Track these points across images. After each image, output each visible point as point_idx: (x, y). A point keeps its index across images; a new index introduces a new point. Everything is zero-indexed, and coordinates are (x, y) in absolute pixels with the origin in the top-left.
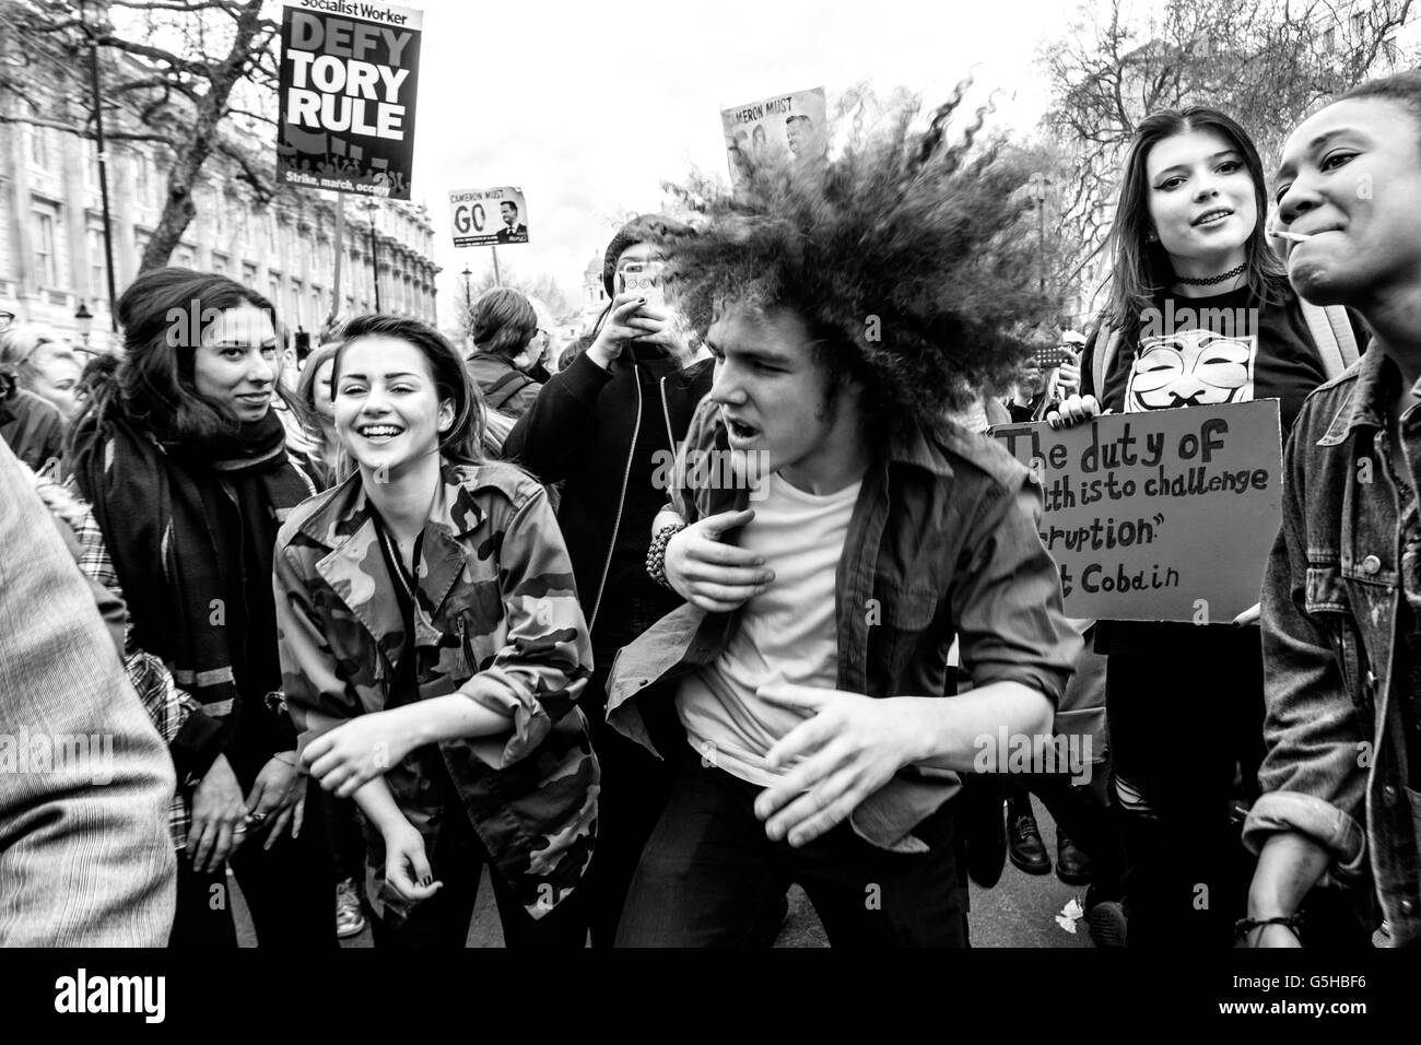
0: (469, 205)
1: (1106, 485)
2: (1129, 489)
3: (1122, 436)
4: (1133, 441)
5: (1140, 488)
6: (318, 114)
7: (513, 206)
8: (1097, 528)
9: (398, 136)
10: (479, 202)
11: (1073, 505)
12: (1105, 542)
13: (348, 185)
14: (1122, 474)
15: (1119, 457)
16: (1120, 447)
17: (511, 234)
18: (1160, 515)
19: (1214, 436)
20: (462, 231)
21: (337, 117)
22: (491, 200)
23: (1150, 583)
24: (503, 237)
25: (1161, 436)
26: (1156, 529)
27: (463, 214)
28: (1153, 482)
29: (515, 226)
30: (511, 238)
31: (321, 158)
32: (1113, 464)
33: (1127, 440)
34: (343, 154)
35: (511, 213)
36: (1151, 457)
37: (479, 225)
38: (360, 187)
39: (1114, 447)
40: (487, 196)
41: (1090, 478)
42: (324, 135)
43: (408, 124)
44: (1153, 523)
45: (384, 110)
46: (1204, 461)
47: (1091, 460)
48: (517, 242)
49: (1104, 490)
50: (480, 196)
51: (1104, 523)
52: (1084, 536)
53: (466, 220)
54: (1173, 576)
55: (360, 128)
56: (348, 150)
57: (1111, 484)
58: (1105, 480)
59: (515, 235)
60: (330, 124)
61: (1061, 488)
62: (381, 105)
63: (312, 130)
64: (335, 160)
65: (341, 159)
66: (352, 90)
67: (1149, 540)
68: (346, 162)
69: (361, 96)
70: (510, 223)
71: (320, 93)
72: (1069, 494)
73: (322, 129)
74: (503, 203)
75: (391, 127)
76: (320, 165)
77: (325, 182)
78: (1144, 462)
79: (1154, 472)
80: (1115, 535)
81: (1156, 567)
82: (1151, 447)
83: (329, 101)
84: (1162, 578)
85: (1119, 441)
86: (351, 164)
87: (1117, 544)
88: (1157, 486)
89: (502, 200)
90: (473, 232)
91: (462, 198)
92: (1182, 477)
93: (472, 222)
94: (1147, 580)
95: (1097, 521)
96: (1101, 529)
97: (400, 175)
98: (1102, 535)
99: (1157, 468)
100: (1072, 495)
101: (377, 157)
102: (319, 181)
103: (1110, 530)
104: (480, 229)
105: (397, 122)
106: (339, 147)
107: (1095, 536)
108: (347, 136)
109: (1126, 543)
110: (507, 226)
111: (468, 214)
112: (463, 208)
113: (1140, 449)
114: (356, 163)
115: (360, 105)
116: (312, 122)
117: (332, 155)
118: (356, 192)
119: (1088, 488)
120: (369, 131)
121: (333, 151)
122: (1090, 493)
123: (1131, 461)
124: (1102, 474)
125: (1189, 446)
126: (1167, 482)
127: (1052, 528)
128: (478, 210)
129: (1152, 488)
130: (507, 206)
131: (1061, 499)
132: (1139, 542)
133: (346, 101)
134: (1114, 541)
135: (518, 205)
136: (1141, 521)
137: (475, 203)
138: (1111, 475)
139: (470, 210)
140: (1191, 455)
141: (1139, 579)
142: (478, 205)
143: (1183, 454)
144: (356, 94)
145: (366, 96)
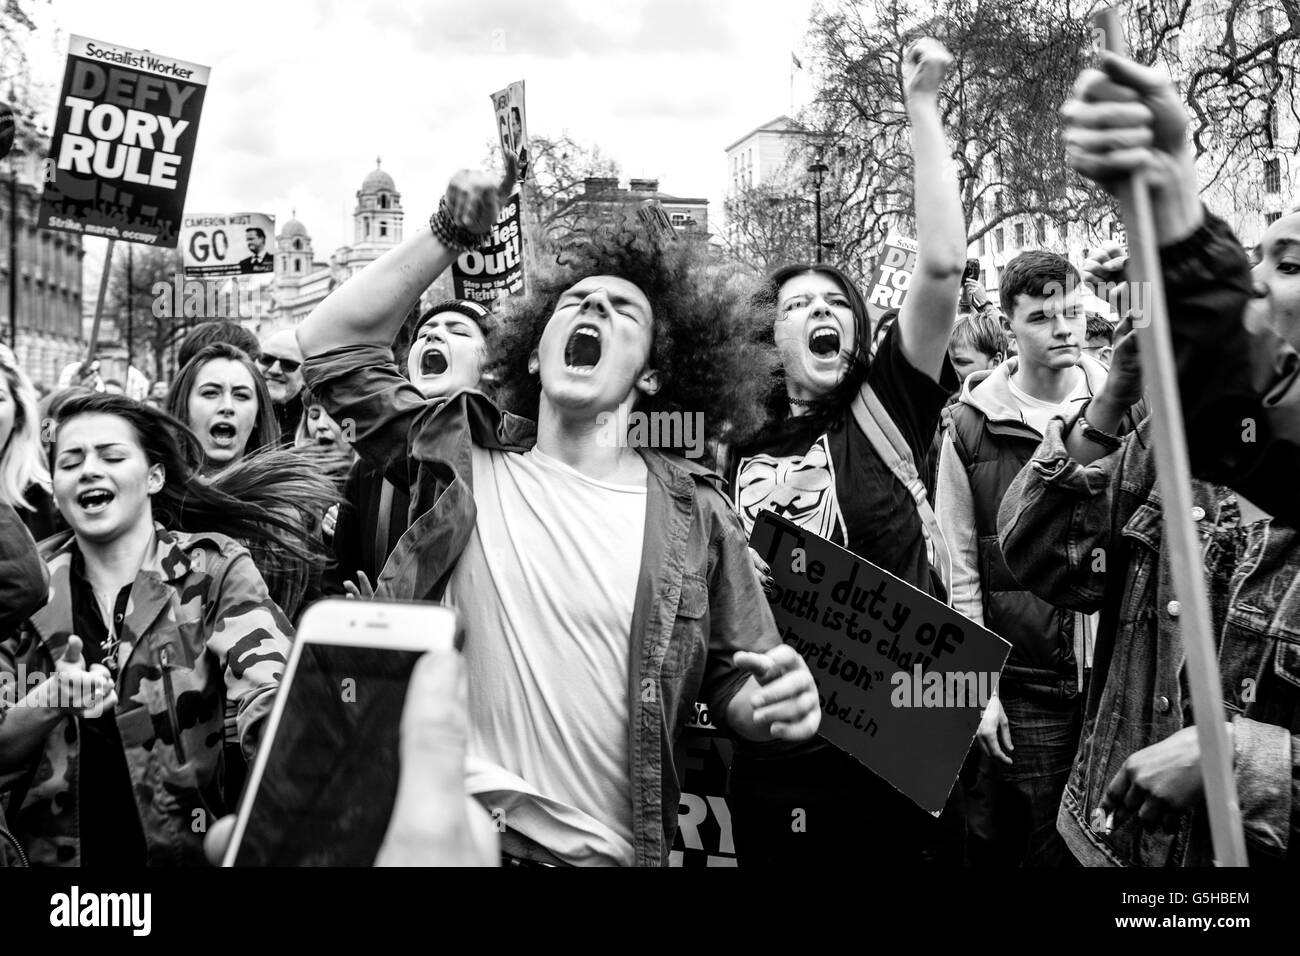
0: (209, 231)
1: (847, 621)
2: (865, 636)
3: (876, 589)
4: (884, 600)
5: (874, 642)
6: (91, 160)
7: (260, 233)
8: (827, 650)
9: (171, 184)
10: (220, 227)
11: (814, 620)
12: (829, 667)
13: (114, 231)
14: (864, 621)
15: (867, 605)
16: (870, 598)
17: (256, 263)
18: (881, 674)
19: (949, 639)
20: (199, 260)
21: (110, 164)
22: (236, 226)
23: (853, 720)
24: (247, 267)
25: (907, 611)
26: (874, 682)
27: (200, 241)
28: (887, 644)
29: (262, 255)
30: (256, 268)
31: (89, 204)
32: (859, 607)
33: (878, 595)
34: (111, 199)
35: (258, 241)
36: (892, 623)
37: (220, 253)
38: (126, 234)
39: (866, 594)
40: (232, 221)
41: (837, 607)
42: (94, 182)
43: (183, 173)
44: (874, 677)
45: (159, 159)
46: (933, 653)
47: (841, 593)
48: (262, 272)
49: (845, 626)
50: (223, 222)
51: (834, 651)
52: (814, 651)
53: (205, 248)
54: (872, 727)
55: (133, 176)
56: (117, 197)
57: (852, 622)
58: (848, 616)
59: (260, 265)
60: (101, 169)
61: (809, 600)
62: (157, 155)
63: (83, 176)
64: (103, 206)
65: (109, 205)
66: (129, 139)
67: (865, 688)
68: (114, 209)
69: (138, 144)
70: (256, 251)
71: (95, 140)
72: (813, 610)
73: (94, 175)
74: (248, 230)
75: (165, 176)
76: (86, 211)
77: (89, 228)
78: (885, 623)
79: (890, 637)
80: (840, 666)
81: (862, 711)
82: (895, 615)
83: (103, 149)
84: (864, 722)
85: (872, 592)
86: (120, 211)
87: (838, 675)
88: (888, 649)
89: (248, 226)
90: (212, 261)
91: (199, 222)
92: (910, 654)
93: (211, 250)
94: (852, 717)
95: (829, 645)
96: (830, 654)
97: (169, 223)
98: (829, 660)
99: (894, 634)
100: (816, 612)
101: (146, 204)
102: (84, 227)
103: (837, 660)
104: (221, 258)
105: (172, 171)
106: (108, 193)
107: (823, 657)
108: (119, 183)
109: (847, 678)
110: (252, 254)
111: (208, 241)
112: (202, 234)
113: (886, 609)
114: (124, 210)
115: (135, 153)
116: (83, 168)
117: (100, 201)
118: (122, 238)
119: (831, 614)
120: (143, 179)
121: (102, 197)
122: (831, 619)
123: (876, 615)
124: (847, 610)
125: (926, 635)
126: (897, 651)
127: (790, 629)
128: (219, 238)
129: (883, 648)
130: (254, 234)
131: (805, 609)
132: (857, 684)
133: (121, 150)
134: (837, 670)
135: (266, 233)
136: (864, 668)
137: (215, 229)
138: (854, 616)
139: (210, 236)
140: (926, 642)
141: (846, 712)
142: (220, 232)
143: (919, 637)
144: (133, 142)
145: (143, 145)
